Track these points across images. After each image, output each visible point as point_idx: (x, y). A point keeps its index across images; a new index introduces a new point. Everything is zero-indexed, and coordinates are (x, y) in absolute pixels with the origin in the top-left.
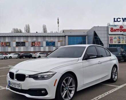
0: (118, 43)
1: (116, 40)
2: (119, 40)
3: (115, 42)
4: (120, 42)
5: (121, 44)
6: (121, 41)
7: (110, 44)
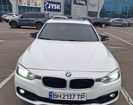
0: (28, 5)
1: (26, 2)
2: (28, 2)
3: (24, 4)
4: (29, 5)
5: (30, 6)
6: (30, 3)
7: (19, 5)
